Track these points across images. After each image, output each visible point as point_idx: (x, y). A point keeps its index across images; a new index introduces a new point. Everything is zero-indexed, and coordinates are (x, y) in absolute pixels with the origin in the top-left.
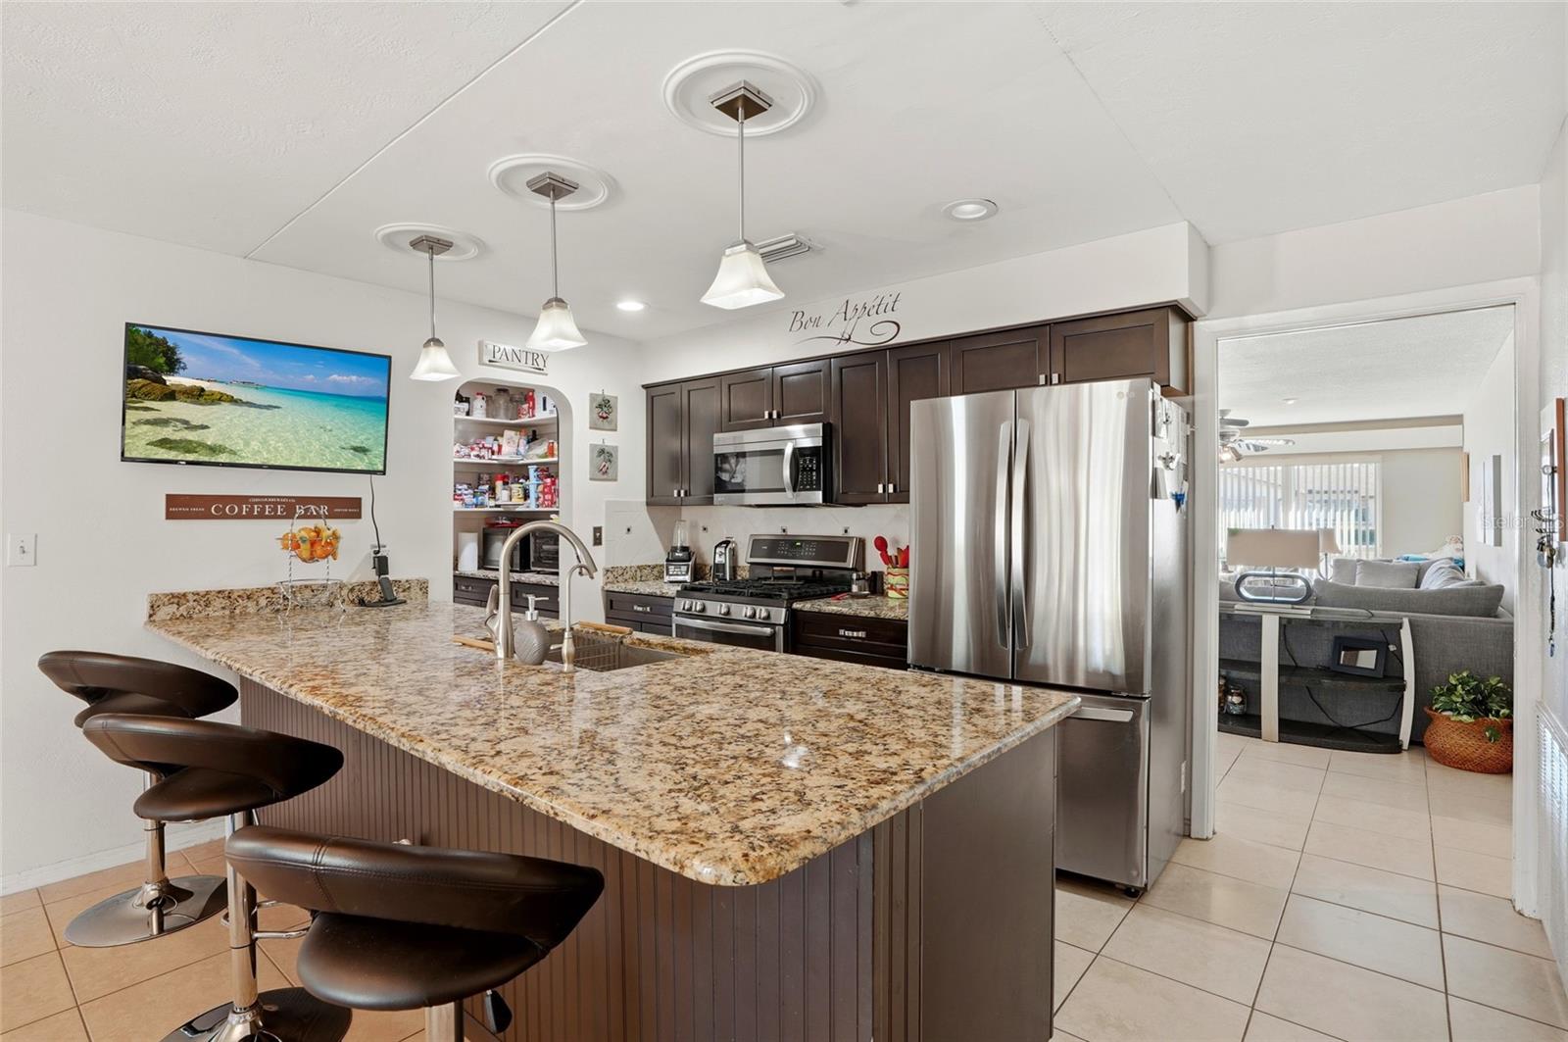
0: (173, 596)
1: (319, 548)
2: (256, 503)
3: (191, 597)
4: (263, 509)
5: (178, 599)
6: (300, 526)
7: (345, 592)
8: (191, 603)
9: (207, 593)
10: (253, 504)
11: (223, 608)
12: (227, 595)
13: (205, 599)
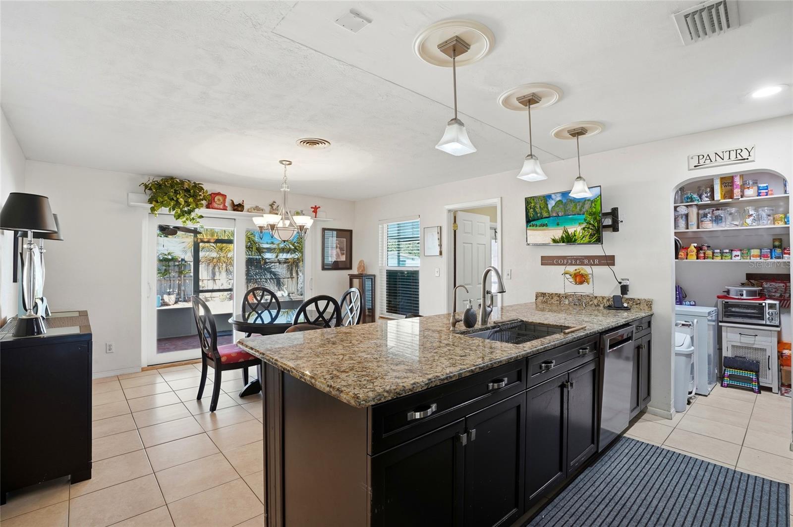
0: (542, 293)
1: (580, 279)
2: (569, 259)
3: (547, 294)
4: (572, 261)
5: (544, 294)
6: (572, 269)
7: (605, 301)
8: (547, 297)
9: (552, 294)
10: (568, 259)
11: (557, 301)
12: (559, 295)
13: (551, 296)
